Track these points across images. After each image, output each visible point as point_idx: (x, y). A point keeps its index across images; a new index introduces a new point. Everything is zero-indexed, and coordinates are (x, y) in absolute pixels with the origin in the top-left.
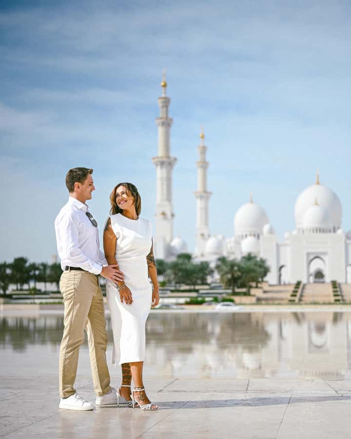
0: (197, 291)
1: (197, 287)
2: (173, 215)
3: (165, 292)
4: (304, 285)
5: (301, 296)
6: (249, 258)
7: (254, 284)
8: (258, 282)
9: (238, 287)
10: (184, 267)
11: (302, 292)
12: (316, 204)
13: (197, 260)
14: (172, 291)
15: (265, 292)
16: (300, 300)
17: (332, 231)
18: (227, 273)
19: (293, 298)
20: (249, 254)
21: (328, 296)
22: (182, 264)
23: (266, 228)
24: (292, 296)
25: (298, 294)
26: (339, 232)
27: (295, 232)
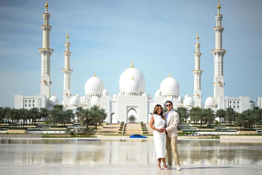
0: (66, 127)
1: (66, 125)
2: (50, 83)
3: (48, 127)
4: (126, 124)
5: (125, 130)
6: (95, 108)
7: (98, 124)
8: (100, 123)
9: (90, 125)
10: (59, 113)
11: (125, 128)
12: (133, 79)
13: (65, 109)
14: (52, 127)
15: (104, 128)
16: (124, 133)
17: (140, 94)
18: (84, 117)
19: (121, 132)
20: (95, 106)
21: (139, 130)
22: (57, 111)
23: (104, 92)
24: (120, 130)
25: (123, 129)
26: (144, 95)
27: (119, 94)
